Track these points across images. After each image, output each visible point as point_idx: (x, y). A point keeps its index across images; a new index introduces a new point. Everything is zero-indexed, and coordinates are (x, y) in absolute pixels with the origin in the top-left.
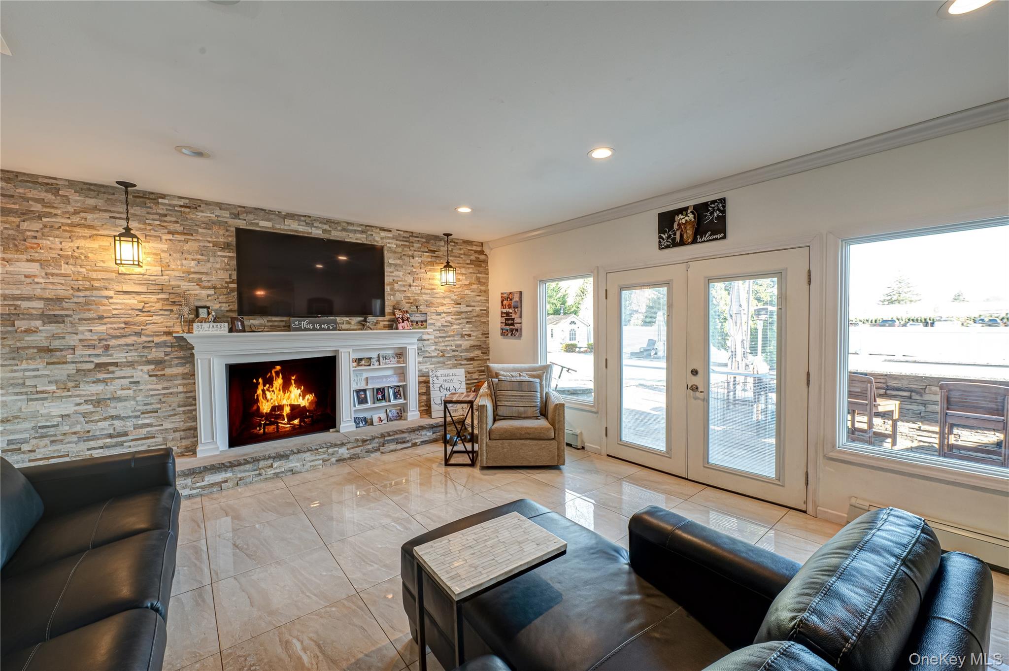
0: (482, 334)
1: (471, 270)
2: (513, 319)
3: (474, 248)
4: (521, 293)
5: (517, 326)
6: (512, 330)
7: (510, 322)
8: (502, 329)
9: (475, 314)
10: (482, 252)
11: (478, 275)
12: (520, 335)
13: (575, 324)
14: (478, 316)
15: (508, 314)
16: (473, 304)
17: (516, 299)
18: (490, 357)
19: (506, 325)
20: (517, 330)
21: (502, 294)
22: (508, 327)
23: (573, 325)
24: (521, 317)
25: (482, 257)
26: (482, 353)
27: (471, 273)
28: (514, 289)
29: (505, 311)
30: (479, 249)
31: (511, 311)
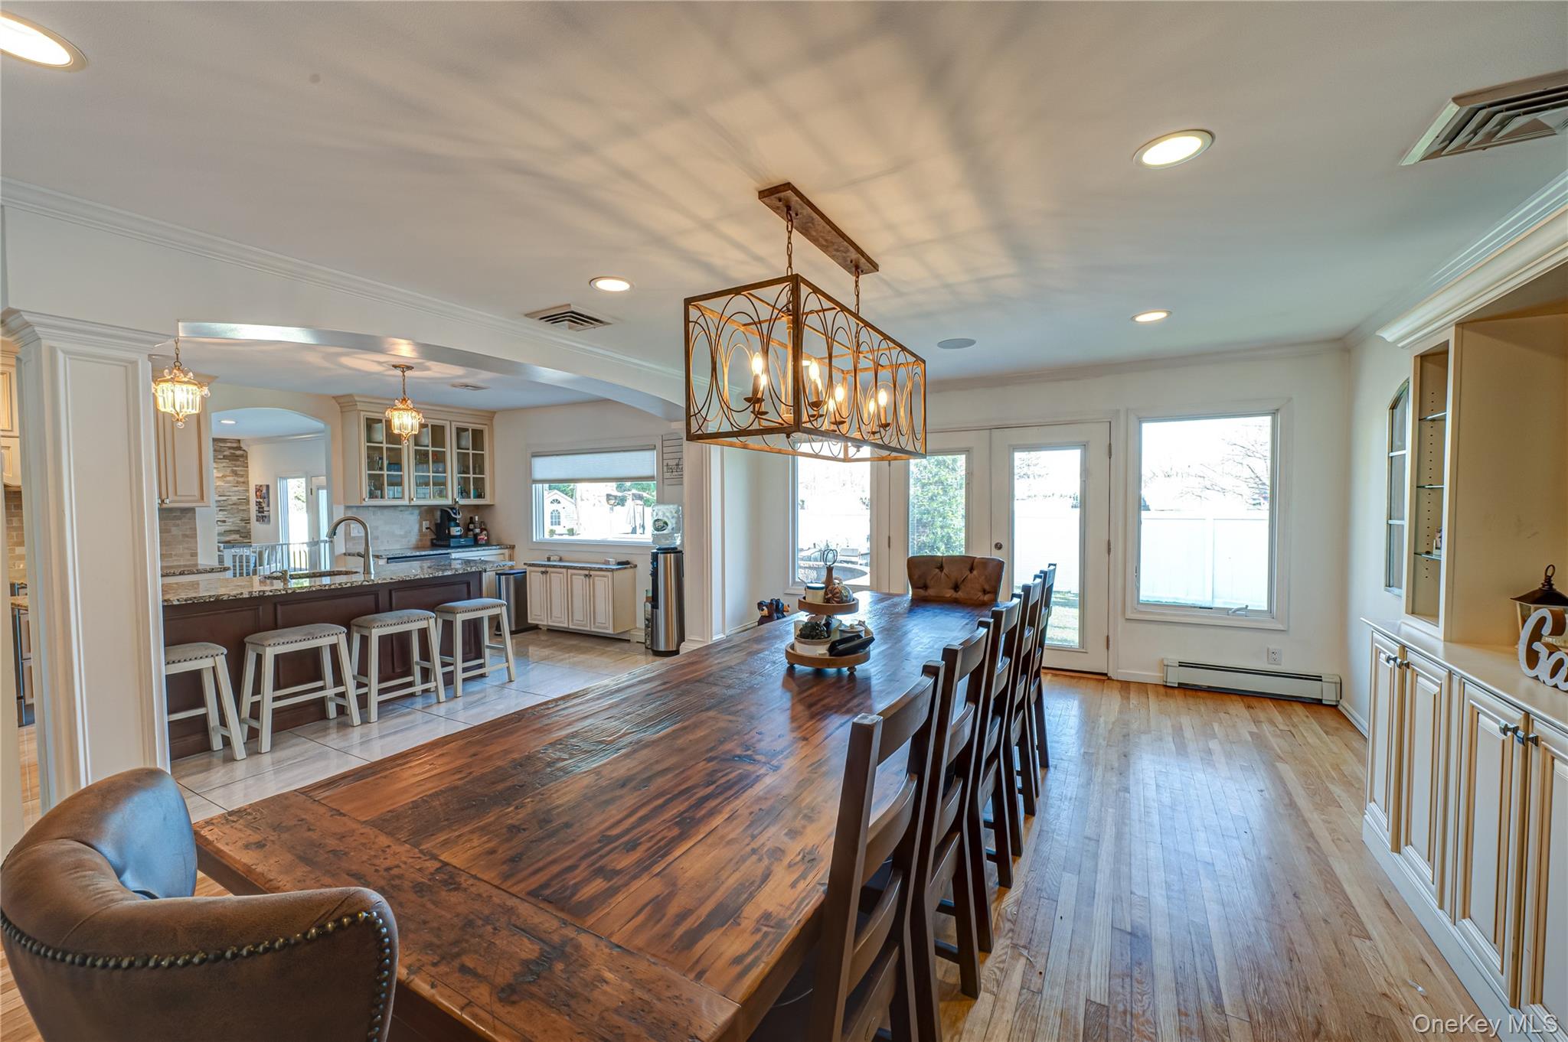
0: (241, 520)
1: (224, 464)
2: (263, 508)
3: (229, 445)
4: (268, 486)
5: (266, 514)
6: (263, 517)
7: (261, 510)
8: (257, 516)
9: (231, 503)
10: (239, 448)
11: (235, 468)
12: (269, 521)
13: (559, 502)
14: (234, 504)
15: (260, 502)
16: (228, 494)
17: (264, 491)
18: (252, 540)
19: (260, 512)
20: (265, 517)
21: (256, 486)
22: (260, 515)
23: (556, 504)
24: (268, 505)
25: (238, 452)
26: (241, 537)
27: (224, 467)
28: (264, 483)
29: (258, 500)
30: (235, 445)
31: (261, 500)
